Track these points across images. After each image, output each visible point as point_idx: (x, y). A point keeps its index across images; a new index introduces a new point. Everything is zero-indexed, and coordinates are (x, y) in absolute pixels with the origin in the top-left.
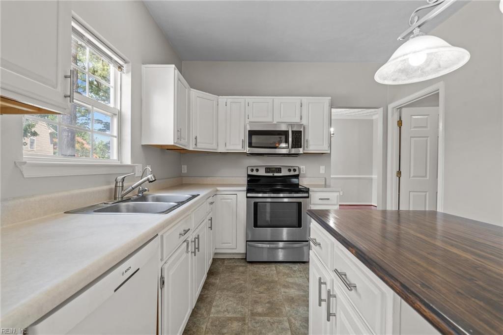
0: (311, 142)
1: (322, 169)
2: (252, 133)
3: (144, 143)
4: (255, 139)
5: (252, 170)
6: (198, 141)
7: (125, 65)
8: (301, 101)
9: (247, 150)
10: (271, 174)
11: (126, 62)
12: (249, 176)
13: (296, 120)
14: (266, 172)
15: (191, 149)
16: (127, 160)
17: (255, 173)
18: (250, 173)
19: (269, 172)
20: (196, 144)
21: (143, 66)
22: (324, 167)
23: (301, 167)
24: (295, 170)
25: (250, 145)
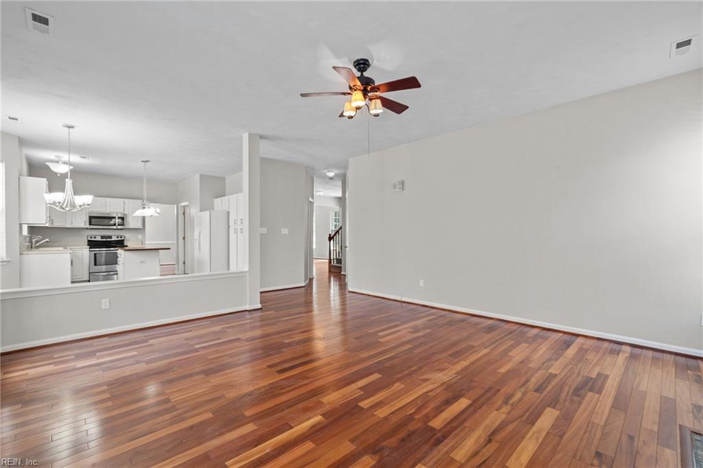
0: (130, 223)
1: (140, 237)
2: (91, 218)
4: (93, 220)
8: (124, 201)
9: (88, 226)
10: (105, 240)
12: (89, 241)
13: (122, 211)
14: (101, 239)
17: (93, 239)
18: (90, 239)
19: (103, 239)
22: (141, 235)
23: (126, 235)
24: (121, 237)
25: (90, 224)
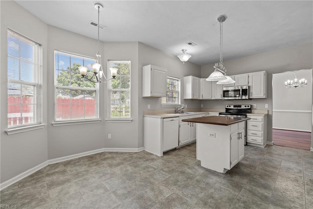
0: (254, 93)
1: (266, 106)
2: (224, 91)
3: (184, 98)
5: (227, 106)
6: (203, 96)
7: (179, 79)
8: (248, 75)
9: (223, 98)
10: (236, 108)
11: (179, 78)
12: (226, 108)
14: (234, 107)
15: (201, 99)
16: (180, 104)
17: (229, 107)
18: (226, 107)
19: (235, 107)
20: (202, 97)
21: (184, 77)
22: (268, 105)
23: (254, 105)
24: (248, 106)
25: (224, 96)
